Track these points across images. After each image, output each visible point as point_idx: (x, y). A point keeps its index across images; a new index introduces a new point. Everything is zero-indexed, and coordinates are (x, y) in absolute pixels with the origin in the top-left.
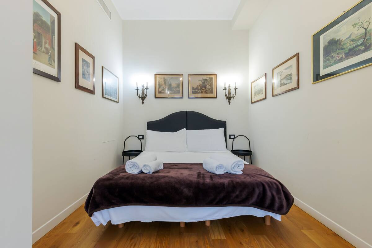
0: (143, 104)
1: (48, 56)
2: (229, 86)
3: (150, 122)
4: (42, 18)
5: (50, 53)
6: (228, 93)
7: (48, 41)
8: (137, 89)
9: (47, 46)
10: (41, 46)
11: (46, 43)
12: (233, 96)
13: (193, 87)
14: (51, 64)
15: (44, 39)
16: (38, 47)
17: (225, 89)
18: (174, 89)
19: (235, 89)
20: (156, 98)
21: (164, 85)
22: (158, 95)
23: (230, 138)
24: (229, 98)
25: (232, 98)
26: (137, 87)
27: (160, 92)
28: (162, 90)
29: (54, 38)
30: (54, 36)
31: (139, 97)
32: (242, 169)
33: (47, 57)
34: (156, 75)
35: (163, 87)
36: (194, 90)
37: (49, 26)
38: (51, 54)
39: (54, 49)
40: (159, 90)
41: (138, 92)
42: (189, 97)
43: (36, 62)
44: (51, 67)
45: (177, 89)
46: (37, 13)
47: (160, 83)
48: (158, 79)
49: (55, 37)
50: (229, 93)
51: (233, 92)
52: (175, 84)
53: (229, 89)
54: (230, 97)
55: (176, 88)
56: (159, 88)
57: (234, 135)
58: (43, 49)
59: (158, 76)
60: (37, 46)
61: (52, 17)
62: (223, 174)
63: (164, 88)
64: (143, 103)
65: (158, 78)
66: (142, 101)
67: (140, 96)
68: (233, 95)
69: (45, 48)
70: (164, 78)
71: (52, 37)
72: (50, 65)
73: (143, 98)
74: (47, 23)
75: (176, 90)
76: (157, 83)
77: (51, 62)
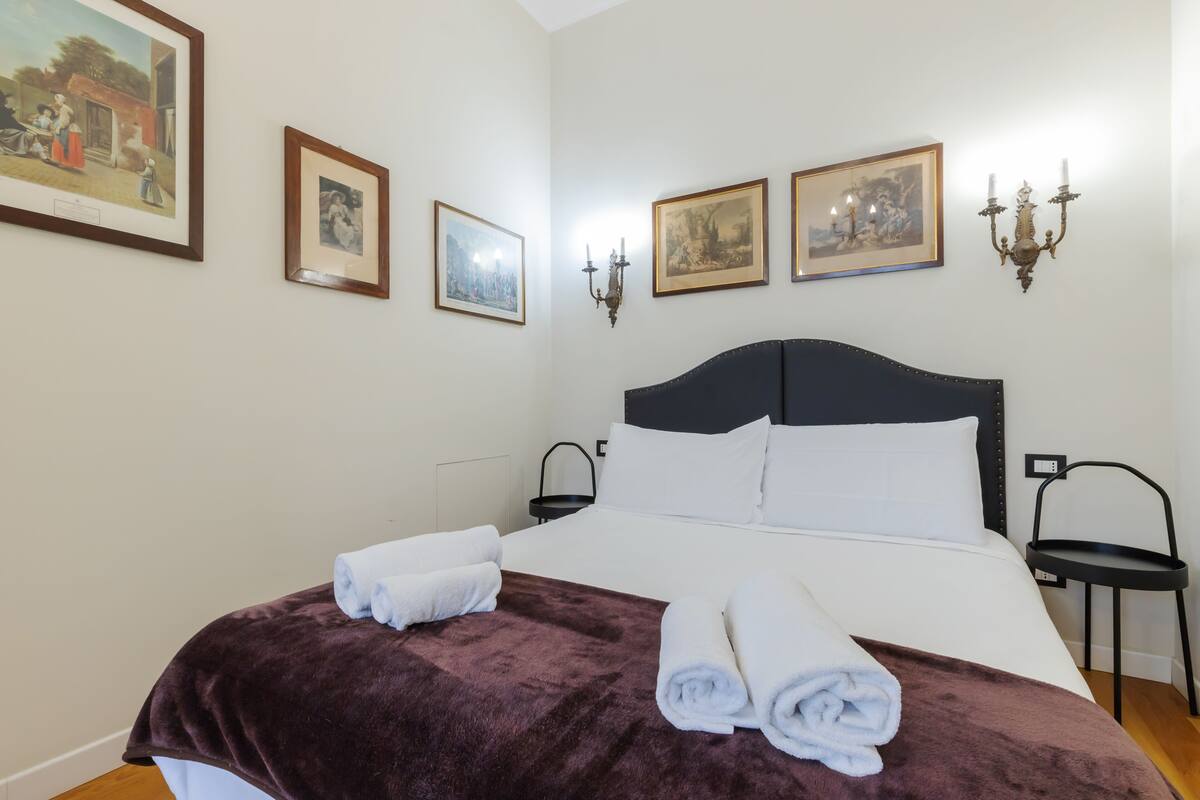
0: (613, 323)
1: (141, 179)
2: (1025, 191)
3: (634, 391)
4: (107, 54)
5: (150, 167)
6: (1019, 229)
7: (139, 129)
8: (590, 270)
9: (136, 143)
10: (108, 146)
11: (126, 135)
12: (1049, 240)
13: (815, 227)
14: (154, 205)
15: (119, 124)
16: (86, 150)
17: (993, 210)
18: (730, 251)
19: (1064, 197)
20: (656, 295)
21: (689, 240)
22: (665, 284)
23: (1030, 472)
24: (1024, 258)
25: (1045, 255)
26: (589, 263)
27: (673, 272)
28: (680, 263)
29: (169, 118)
30: (169, 112)
31: (599, 299)
32: (885, 738)
33: (137, 181)
34: (656, 205)
35: (685, 249)
36: (818, 240)
37: (145, 77)
38: (153, 171)
39: (171, 153)
40: (671, 262)
41: (591, 280)
42: (795, 279)
43: (77, 201)
44: (156, 213)
45: (742, 248)
46: (85, 38)
47: (674, 233)
48: (665, 221)
49: (174, 115)
50: (1025, 228)
51: (1046, 219)
52: (734, 228)
53: (1025, 208)
54: (1025, 251)
55: (736, 244)
56: (670, 254)
57: (1061, 460)
58: (116, 154)
59: (665, 208)
60: (84, 147)
61: (158, 47)
62: (718, 739)
63: (689, 250)
64: (614, 320)
65: (668, 214)
66: (610, 312)
67: (603, 296)
68: (1049, 234)
69: (125, 151)
70: (688, 213)
71: (162, 113)
72: (149, 206)
73: (613, 302)
74: (136, 70)
75: (739, 254)
76: (664, 238)
77: (158, 196)
